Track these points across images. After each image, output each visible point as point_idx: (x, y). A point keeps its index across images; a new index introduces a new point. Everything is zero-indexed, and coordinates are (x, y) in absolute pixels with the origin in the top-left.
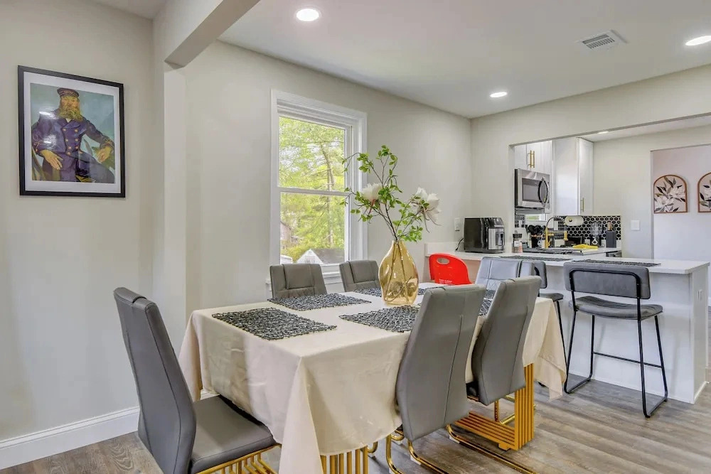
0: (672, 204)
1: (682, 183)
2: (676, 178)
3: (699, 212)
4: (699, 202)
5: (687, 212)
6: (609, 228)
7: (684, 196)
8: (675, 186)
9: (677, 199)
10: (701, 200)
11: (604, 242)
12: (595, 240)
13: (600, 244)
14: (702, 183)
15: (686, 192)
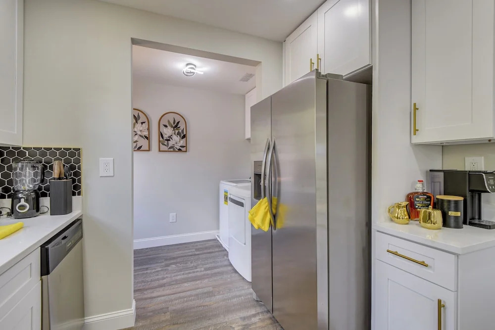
0: (136, 141)
1: (146, 121)
2: (140, 113)
3: (160, 151)
4: (160, 141)
5: (149, 150)
6: (56, 174)
7: (147, 133)
8: (140, 121)
9: (140, 136)
10: (161, 139)
11: (45, 202)
12: (23, 202)
13: (37, 208)
14: (163, 122)
15: (148, 129)
